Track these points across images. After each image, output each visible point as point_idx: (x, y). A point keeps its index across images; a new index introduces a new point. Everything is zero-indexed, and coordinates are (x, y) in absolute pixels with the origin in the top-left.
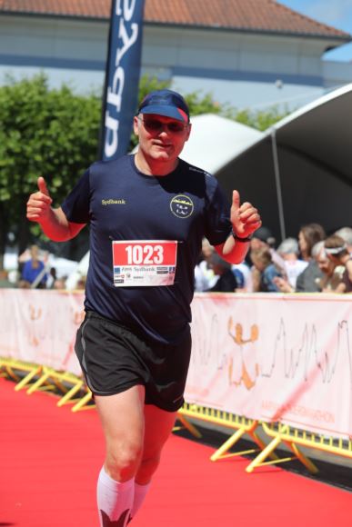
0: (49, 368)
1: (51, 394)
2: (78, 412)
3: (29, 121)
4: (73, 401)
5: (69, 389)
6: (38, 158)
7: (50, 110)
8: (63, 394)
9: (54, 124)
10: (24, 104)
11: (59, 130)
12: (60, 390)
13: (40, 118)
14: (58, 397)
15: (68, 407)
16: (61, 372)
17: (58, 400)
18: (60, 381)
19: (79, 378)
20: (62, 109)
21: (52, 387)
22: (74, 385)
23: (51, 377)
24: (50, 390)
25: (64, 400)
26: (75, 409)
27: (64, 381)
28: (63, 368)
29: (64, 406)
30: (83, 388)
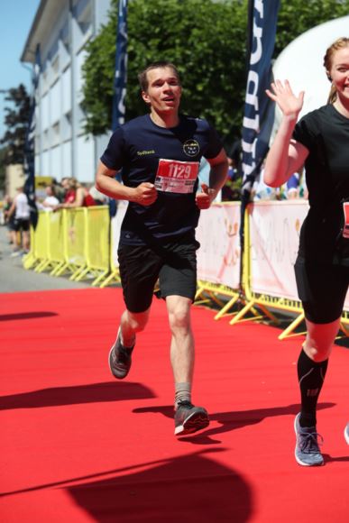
0: (204, 282)
1: (207, 308)
2: (235, 325)
3: (169, 31)
4: (231, 314)
5: (226, 302)
7: (190, 19)
8: (220, 308)
12: (217, 304)
13: (182, 27)
14: (214, 310)
15: (225, 320)
16: (218, 285)
17: (216, 314)
18: (216, 294)
19: (235, 291)
21: (207, 301)
22: (231, 297)
23: (205, 291)
24: (205, 304)
25: (220, 314)
26: (233, 321)
27: (220, 294)
28: (219, 282)
29: (220, 319)
30: (239, 300)
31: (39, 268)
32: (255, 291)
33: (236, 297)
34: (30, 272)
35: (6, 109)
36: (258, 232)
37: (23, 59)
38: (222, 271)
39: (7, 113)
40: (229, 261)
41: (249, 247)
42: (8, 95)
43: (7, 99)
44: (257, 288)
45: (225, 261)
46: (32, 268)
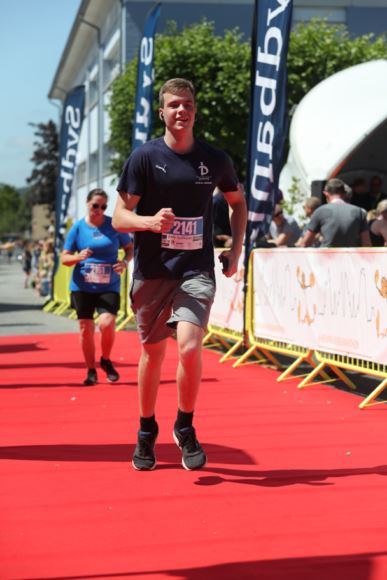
0: (217, 328)
2: (238, 368)
4: (234, 358)
5: (232, 344)
6: (206, 112)
9: (220, 76)
10: (189, 56)
11: (225, 82)
12: (224, 347)
15: (229, 363)
17: (221, 356)
19: (238, 334)
20: (227, 59)
21: (217, 345)
23: (213, 334)
25: (225, 357)
26: (236, 364)
28: (226, 326)
29: (224, 362)
30: (243, 344)
31: (59, 311)
32: (258, 336)
33: (240, 340)
34: (50, 314)
35: (36, 143)
36: (261, 278)
37: (50, 96)
38: (229, 316)
39: (36, 148)
40: (235, 306)
41: (253, 292)
42: (36, 130)
43: (37, 134)
44: (260, 332)
45: (232, 306)
46: (52, 310)
